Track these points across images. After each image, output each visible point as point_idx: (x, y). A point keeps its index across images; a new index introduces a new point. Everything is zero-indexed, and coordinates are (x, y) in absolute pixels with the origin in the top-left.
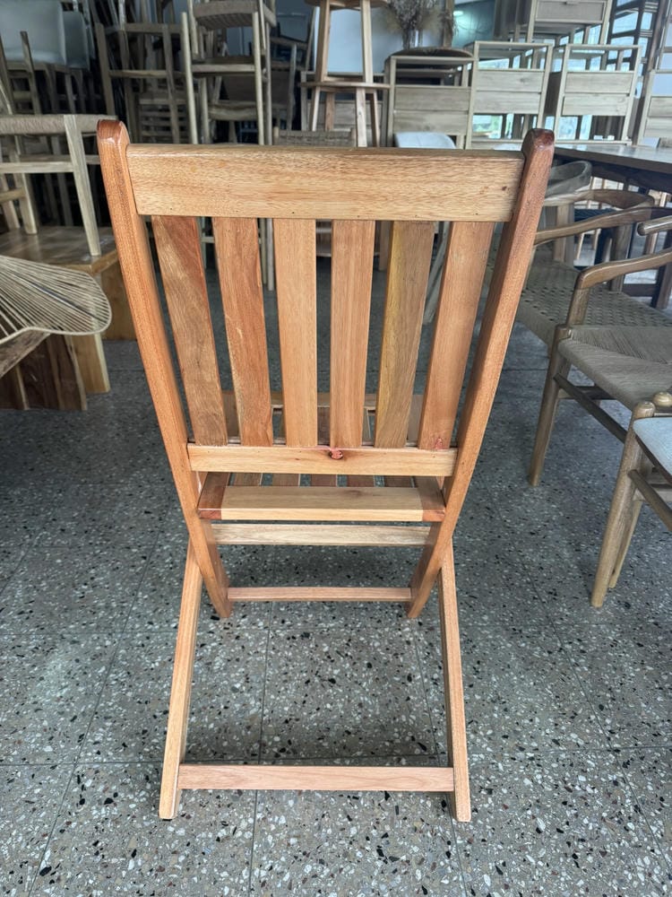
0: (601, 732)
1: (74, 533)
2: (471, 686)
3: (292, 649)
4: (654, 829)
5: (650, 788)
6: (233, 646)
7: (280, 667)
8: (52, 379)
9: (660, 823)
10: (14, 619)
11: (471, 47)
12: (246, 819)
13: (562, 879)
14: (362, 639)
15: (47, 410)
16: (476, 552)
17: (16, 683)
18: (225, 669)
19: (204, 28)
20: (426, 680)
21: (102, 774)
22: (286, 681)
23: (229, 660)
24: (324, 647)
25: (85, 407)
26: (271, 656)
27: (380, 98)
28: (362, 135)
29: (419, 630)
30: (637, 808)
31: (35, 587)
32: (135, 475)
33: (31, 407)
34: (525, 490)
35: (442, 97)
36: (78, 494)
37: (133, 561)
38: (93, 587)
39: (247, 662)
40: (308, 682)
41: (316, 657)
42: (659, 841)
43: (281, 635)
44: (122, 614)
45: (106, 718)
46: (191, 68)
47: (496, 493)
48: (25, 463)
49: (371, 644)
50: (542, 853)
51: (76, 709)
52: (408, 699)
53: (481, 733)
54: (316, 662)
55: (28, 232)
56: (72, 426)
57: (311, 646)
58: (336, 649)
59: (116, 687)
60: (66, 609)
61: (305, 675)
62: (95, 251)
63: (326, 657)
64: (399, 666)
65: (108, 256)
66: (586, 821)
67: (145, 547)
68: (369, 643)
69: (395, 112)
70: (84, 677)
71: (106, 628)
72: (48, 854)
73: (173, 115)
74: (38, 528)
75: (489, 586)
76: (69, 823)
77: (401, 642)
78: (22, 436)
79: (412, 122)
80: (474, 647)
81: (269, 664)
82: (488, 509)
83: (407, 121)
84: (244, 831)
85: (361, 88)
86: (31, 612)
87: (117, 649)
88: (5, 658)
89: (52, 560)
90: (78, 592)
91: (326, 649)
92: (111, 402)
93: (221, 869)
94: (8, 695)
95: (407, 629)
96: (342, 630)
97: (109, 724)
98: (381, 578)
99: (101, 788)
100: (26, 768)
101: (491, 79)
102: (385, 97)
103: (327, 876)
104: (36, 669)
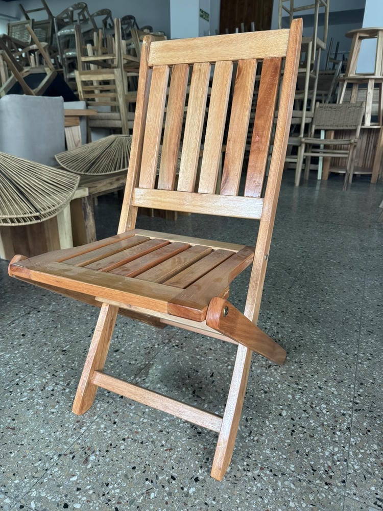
0: (352, 393)
4: (352, 440)
5: (365, 424)
9: (359, 439)
12: (146, 361)
13: (279, 436)
25: (176, 218)
28: (369, 105)
30: (349, 429)
33: (154, 216)
42: (352, 445)
50: (276, 423)
66: (311, 421)
72: (68, 346)
76: (81, 341)
84: (142, 365)
85: (372, 79)
93: (124, 373)
103: (165, 391)
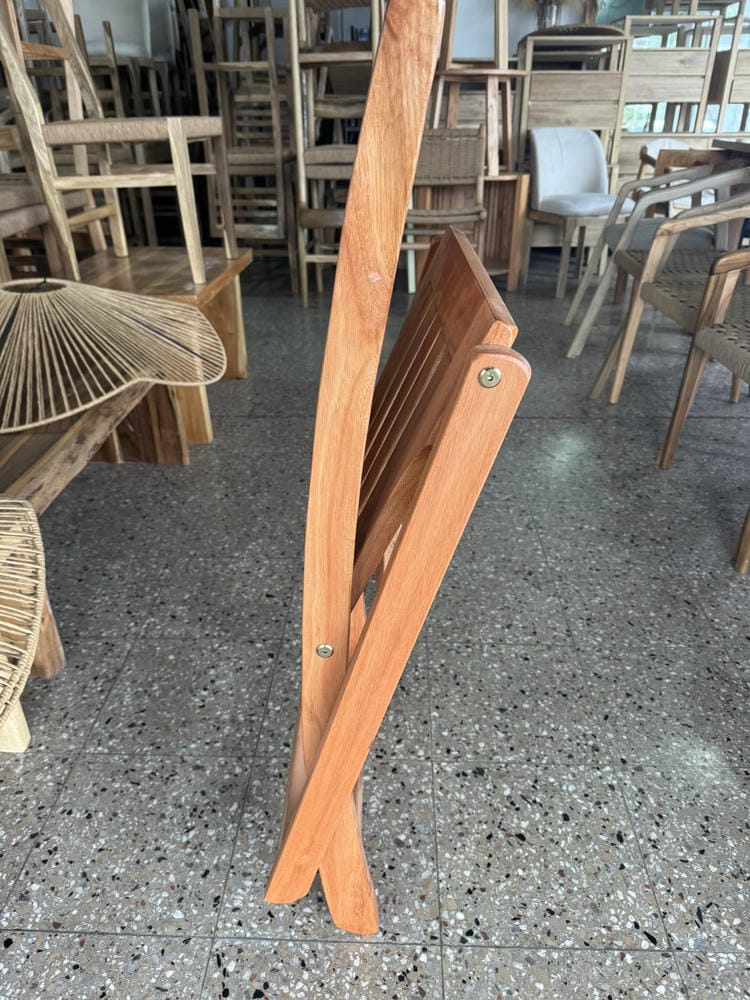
1: (187, 621)
2: (702, 852)
3: (464, 790)
6: (390, 782)
7: (452, 815)
8: (151, 429)
10: (124, 733)
11: (621, 23)
14: (552, 780)
15: (144, 464)
16: (682, 662)
17: (132, 820)
18: (384, 813)
19: (311, 10)
20: (641, 841)
21: (246, 954)
22: (461, 834)
23: (387, 802)
24: (505, 789)
26: (439, 798)
27: (513, 88)
28: (493, 132)
29: (624, 770)
31: (146, 691)
32: (250, 547)
33: (125, 459)
34: (731, 578)
35: (588, 84)
36: (187, 571)
37: (259, 660)
38: (215, 693)
39: (411, 805)
40: (490, 837)
41: (496, 803)
43: (449, 769)
44: (251, 731)
45: (245, 875)
46: (299, 58)
47: (696, 582)
48: (123, 530)
49: (564, 788)
51: (207, 859)
52: (622, 867)
53: (726, 922)
54: (497, 810)
55: (118, 254)
56: (174, 484)
57: (488, 787)
58: (520, 792)
59: (253, 831)
60: (184, 722)
61: (485, 826)
62: (198, 278)
63: (508, 804)
64: (604, 820)
65: (213, 283)
67: (270, 642)
68: (561, 786)
69: (530, 103)
70: (213, 815)
71: (234, 749)
73: (275, 113)
74: (144, 614)
75: (705, 711)
77: (602, 786)
78: (117, 496)
79: (551, 116)
80: (698, 796)
81: (438, 810)
82: (689, 603)
83: (545, 114)
85: (493, 75)
86: (144, 724)
87: (250, 778)
88: (118, 785)
89: (164, 655)
90: (197, 700)
91: (507, 792)
92: (214, 454)
94: (124, 837)
95: (608, 769)
96: (525, 766)
97: (248, 883)
98: (565, 695)
99: (247, 975)
100: (153, 940)
101: (644, 61)
102: (518, 86)
104: (155, 802)
